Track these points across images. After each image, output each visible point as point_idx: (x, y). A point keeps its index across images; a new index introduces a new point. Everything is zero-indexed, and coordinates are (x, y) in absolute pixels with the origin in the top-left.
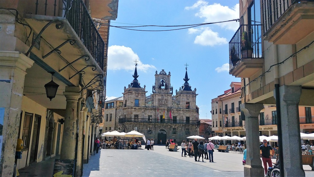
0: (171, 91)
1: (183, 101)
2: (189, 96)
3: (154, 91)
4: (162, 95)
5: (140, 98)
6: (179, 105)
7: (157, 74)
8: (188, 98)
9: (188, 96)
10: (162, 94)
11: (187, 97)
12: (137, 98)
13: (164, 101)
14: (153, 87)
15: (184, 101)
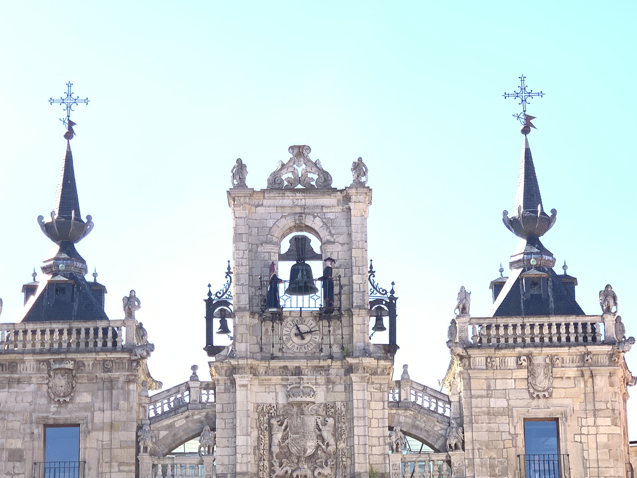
0: (379, 327)
1: (491, 413)
2: (552, 362)
3: (220, 340)
4: (298, 372)
5: (89, 408)
6: (456, 457)
7: (241, 184)
8: (542, 382)
9: (539, 360)
10: (292, 364)
11: (532, 373)
12: (65, 415)
13: (311, 421)
14: (209, 302)
15: (508, 412)
